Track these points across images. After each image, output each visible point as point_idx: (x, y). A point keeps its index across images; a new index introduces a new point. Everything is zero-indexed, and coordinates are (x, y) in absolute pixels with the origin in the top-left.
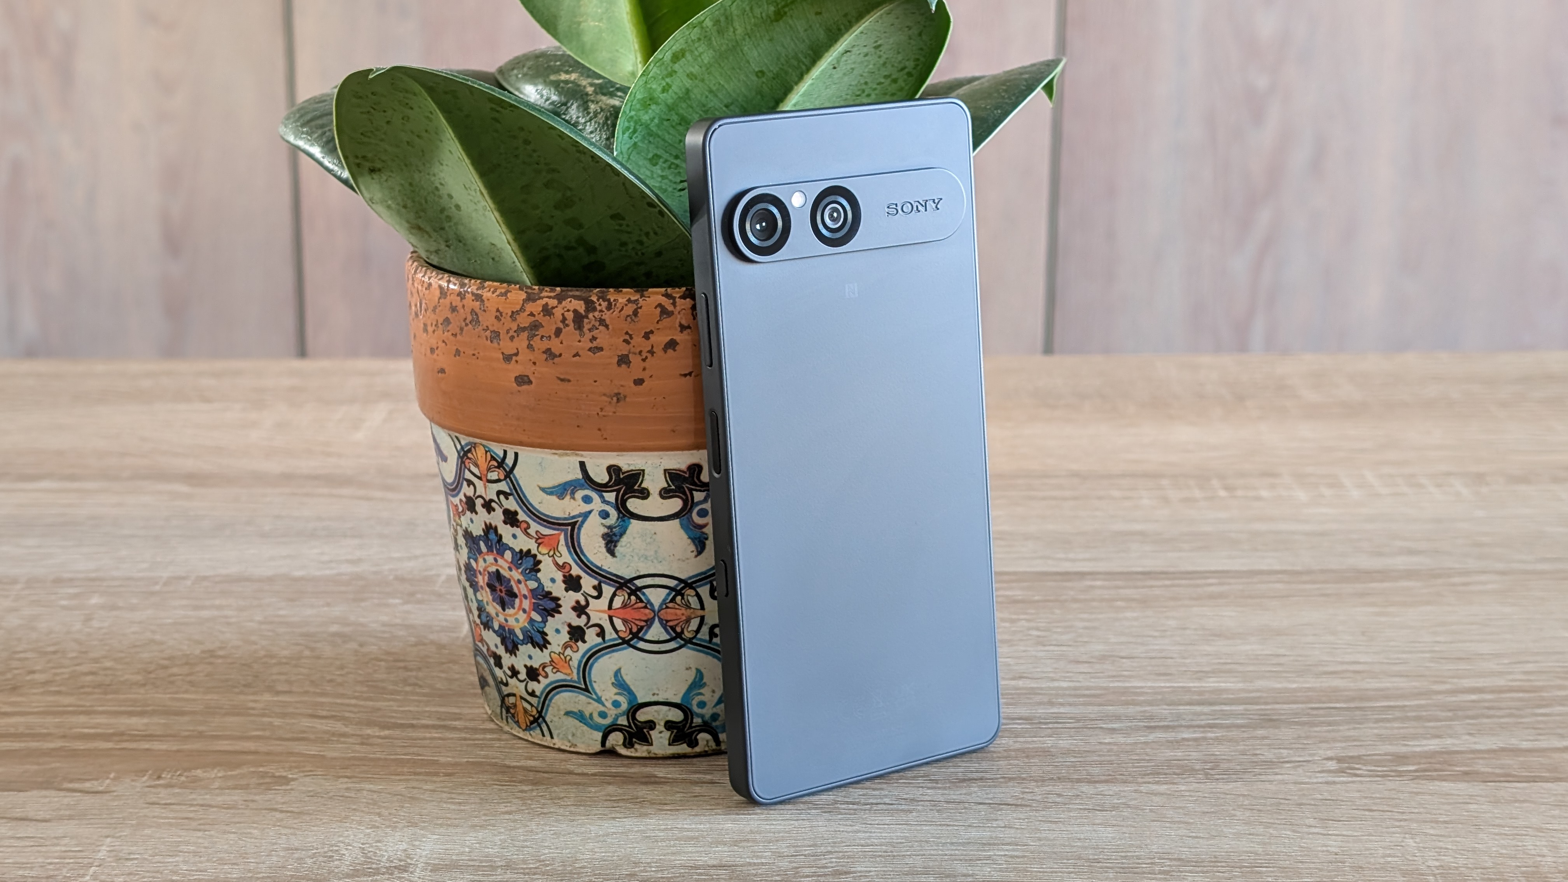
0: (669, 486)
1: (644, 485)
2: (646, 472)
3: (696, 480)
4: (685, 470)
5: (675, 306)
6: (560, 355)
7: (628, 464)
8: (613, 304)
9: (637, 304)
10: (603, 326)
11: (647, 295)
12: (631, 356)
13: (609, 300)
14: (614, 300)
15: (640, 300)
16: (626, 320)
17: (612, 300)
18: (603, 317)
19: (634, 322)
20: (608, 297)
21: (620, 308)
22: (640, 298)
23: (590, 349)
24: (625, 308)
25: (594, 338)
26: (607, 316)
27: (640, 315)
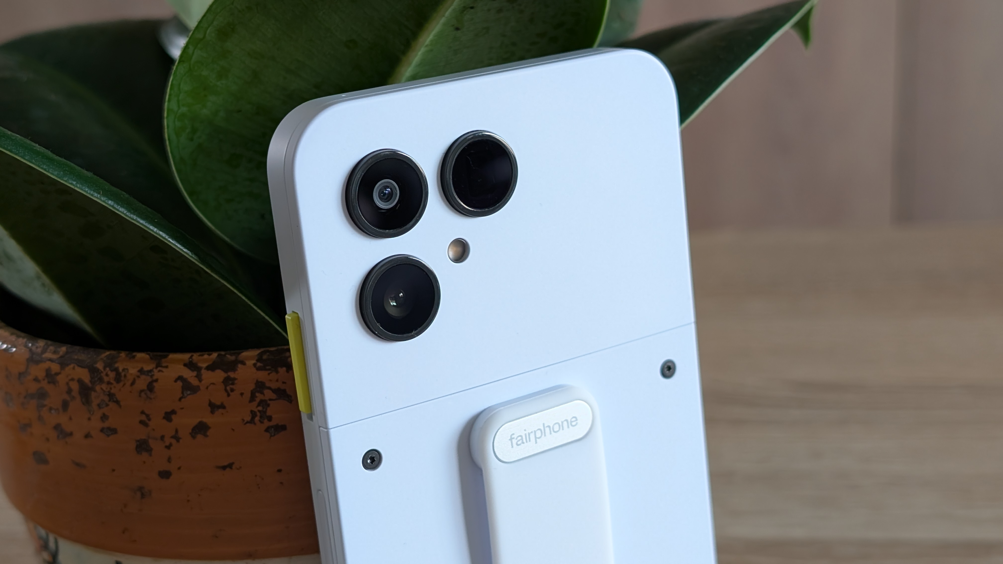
5: (200, 380)
6: (71, 434)
8: (123, 374)
9: (152, 376)
10: (114, 401)
11: (164, 365)
12: (151, 443)
13: (116, 370)
14: (124, 370)
15: (155, 370)
16: (140, 396)
17: (121, 370)
18: (112, 391)
19: (151, 399)
20: (116, 365)
21: (130, 382)
22: (156, 367)
23: (102, 430)
24: (137, 381)
25: (105, 417)
26: (117, 390)
27: (155, 390)
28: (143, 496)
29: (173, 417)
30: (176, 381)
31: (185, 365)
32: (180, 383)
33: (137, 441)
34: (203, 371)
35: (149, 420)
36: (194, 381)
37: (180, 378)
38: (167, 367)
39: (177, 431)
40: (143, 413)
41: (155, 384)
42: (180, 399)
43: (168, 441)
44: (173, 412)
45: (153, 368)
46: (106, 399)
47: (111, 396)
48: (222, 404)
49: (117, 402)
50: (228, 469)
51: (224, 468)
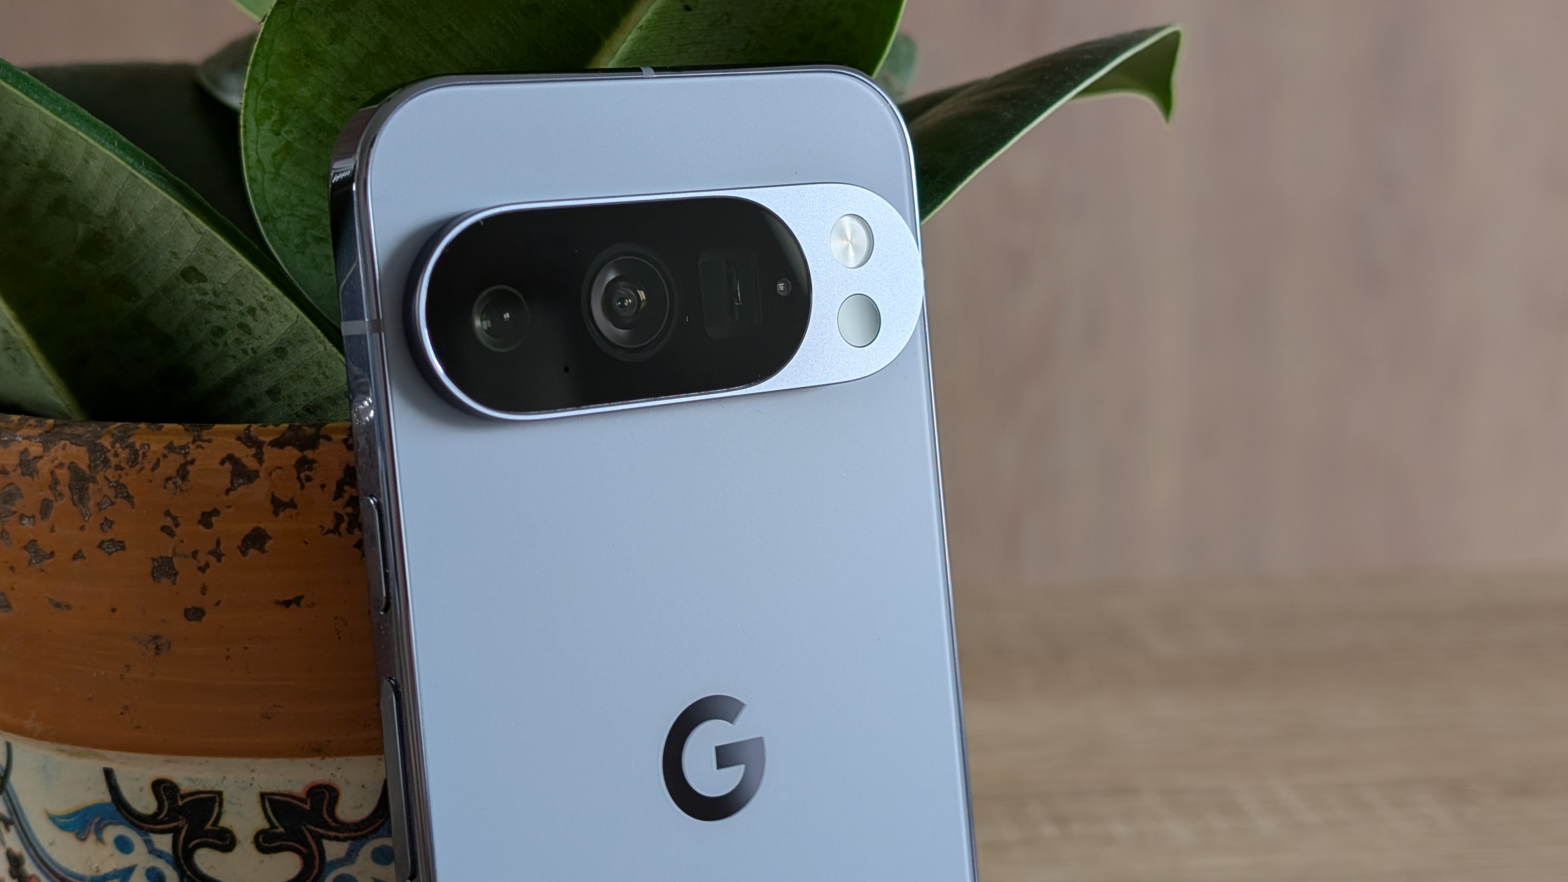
0: (273, 826)
1: (224, 822)
2: (226, 796)
3: (326, 816)
4: (303, 796)
5: (261, 461)
6: (52, 554)
7: (190, 779)
8: (141, 452)
9: (186, 455)
10: (123, 497)
11: (205, 438)
12: (177, 562)
13: (131, 446)
14: (143, 445)
15: (192, 446)
16: (165, 486)
17: (138, 446)
18: (121, 481)
19: (181, 491)
20: (131, 440)
21: (151, 465)
22: (194, 442)
23: (101, 545)
24: (162, 464)
25: (107, 523)
26: (130, 478)
27: (190, 476)
28: (158, 650)
29: (214, 519)
30: (222, 463)
31: (238, 439)
32: (228, 466)
33: (153, 560)
34: (266, 449)
35: (177, 525)
36: (251, 463)
37: (230, 458)
38: (210, 441)
39: (218, 543)
40: (168, 513)
41: (189, 468)
42: (227, 492)
43: (203, 558)
44: (215, 512)
45: (189, 443)
46: (111, 493)
47: (120, 488)
48: (292, 500)
49: (129, 498)
50: (293, 606)
51: (287, 604)
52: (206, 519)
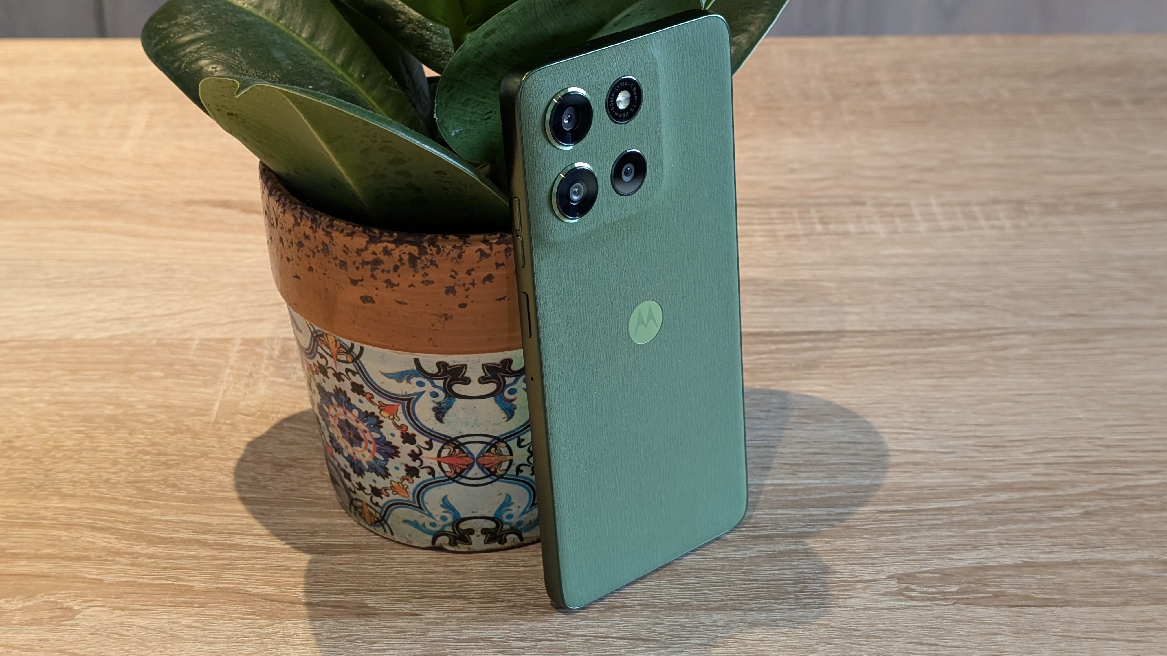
0: (486, 375)
1: (466, 375)
2: (468, 366)
3: (507, 369)
5: (491, 251)
6: (398, 285)
8: (442, 249)
9: (461, 250)
12: (456, 287)
13: (438, 246)
14: (443, 247)
15: (464, 247)
16: (452, 261)
17: (440, 247)
18: (433, 259)
19: (459, 262)
20: (437, 244)
21: (447, 253)
23: (423, 282)
24: (451, 252)
25: (426, 274)
26: (437, 258)
27: (463, 257)
28: (446, 319)
29: (472, 272)
30: (476, 252)
32: (479, 253)
33: (446, 287)
34: (494, 245)
35: (456, 274)
36: (488, 251)
37: (480, 250)
38: (471, 244)
39: (474, 280)
40: (453, 271)
41: (463, 254)
42: (478, 262)
43: (467, 286)
44: (473, 270)
48: (503, 263)
49: (436, 266)
50: (503, 300)
51: (500, 299)
52: (469, 273)
